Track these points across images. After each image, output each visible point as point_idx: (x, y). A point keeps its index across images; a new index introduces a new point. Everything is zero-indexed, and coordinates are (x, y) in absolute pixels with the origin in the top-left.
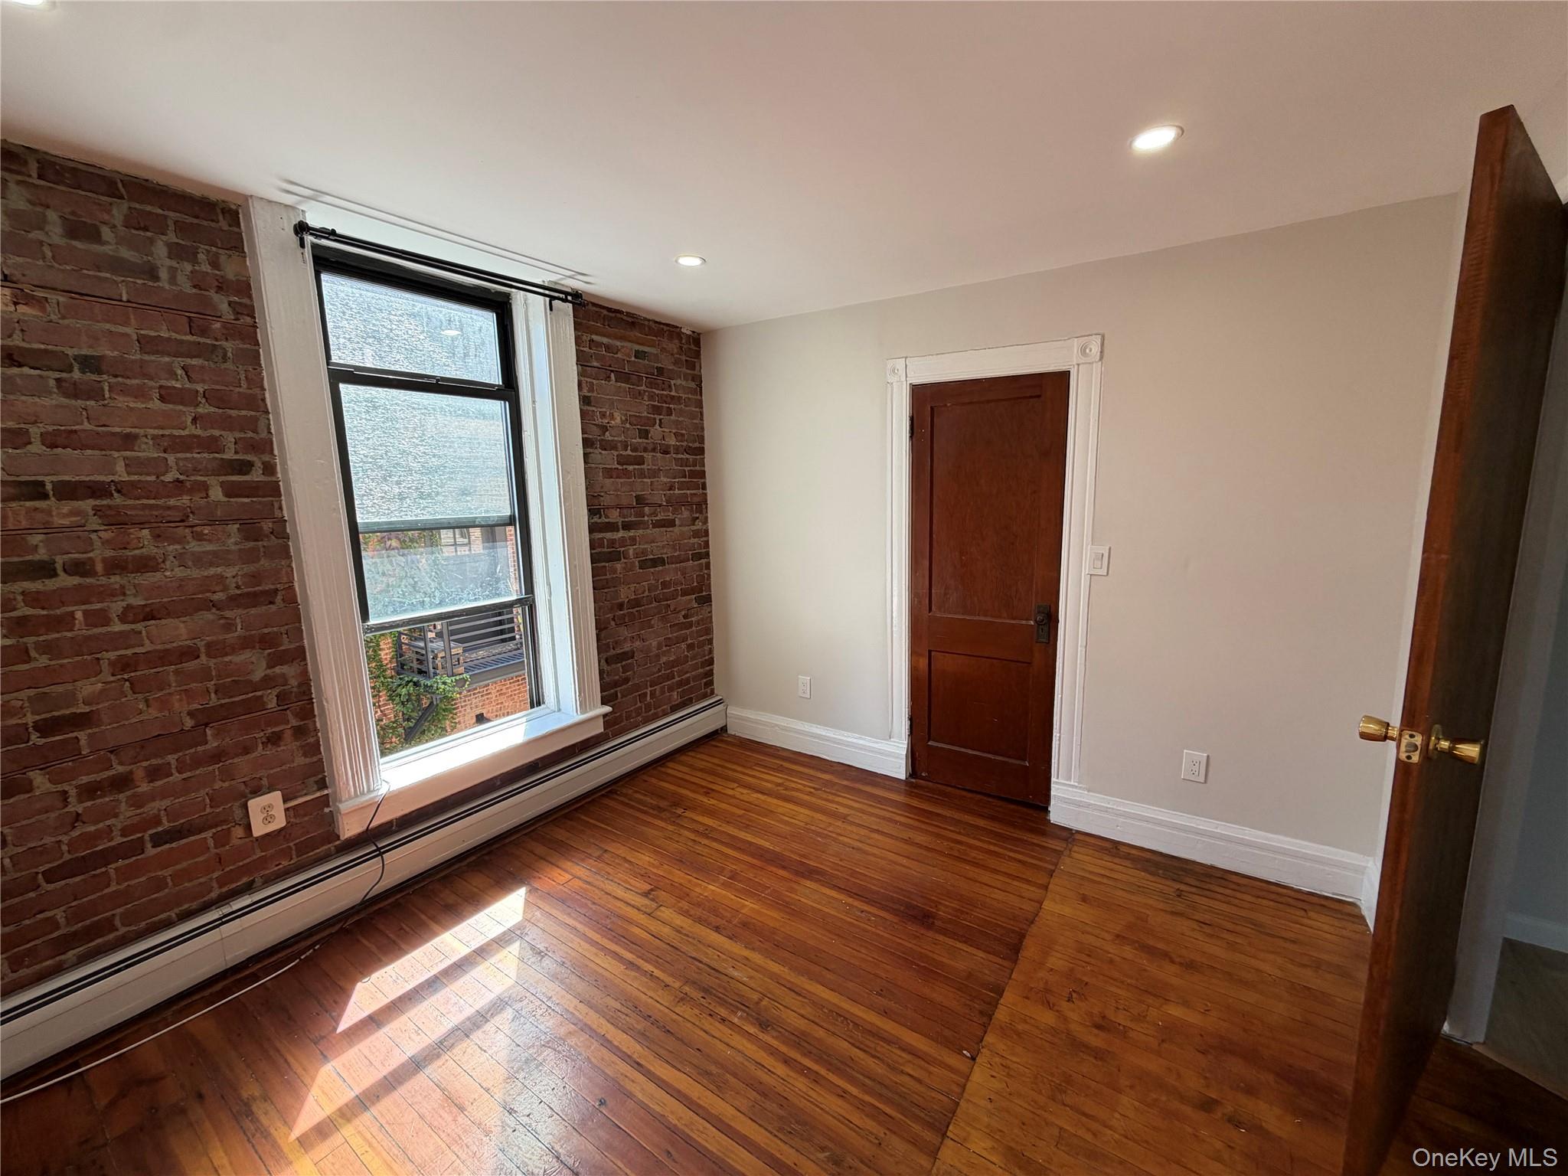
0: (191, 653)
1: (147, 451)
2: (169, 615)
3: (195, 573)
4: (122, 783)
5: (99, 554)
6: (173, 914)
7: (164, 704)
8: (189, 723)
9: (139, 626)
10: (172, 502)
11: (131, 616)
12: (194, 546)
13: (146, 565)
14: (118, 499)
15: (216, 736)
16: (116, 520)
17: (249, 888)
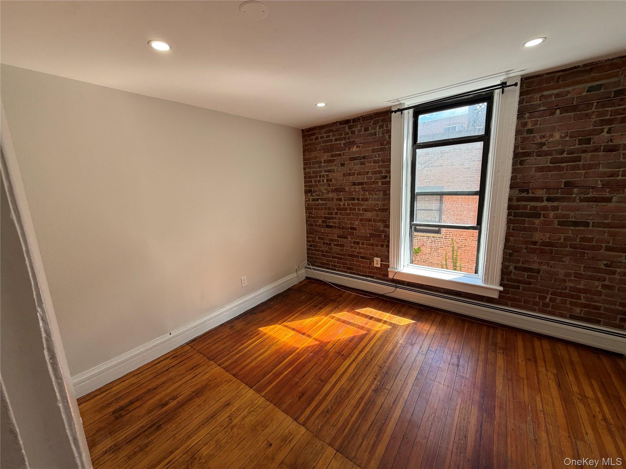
0: (370, 220)
1: (370, 175)
2: (369, 211)
3: (374, 202)
4: (358, 243)
5: (361, 197)
6: (361, 273)
7: (365, 230)
8: (369, 236)
9: (364, 212)
10: (372, 186)
11: (363, 210)
12: (375, 196)
13: (367, 200)
14: (365, 186)
15: (372, 240)
16: (364, 190)
17: (372, 277)
